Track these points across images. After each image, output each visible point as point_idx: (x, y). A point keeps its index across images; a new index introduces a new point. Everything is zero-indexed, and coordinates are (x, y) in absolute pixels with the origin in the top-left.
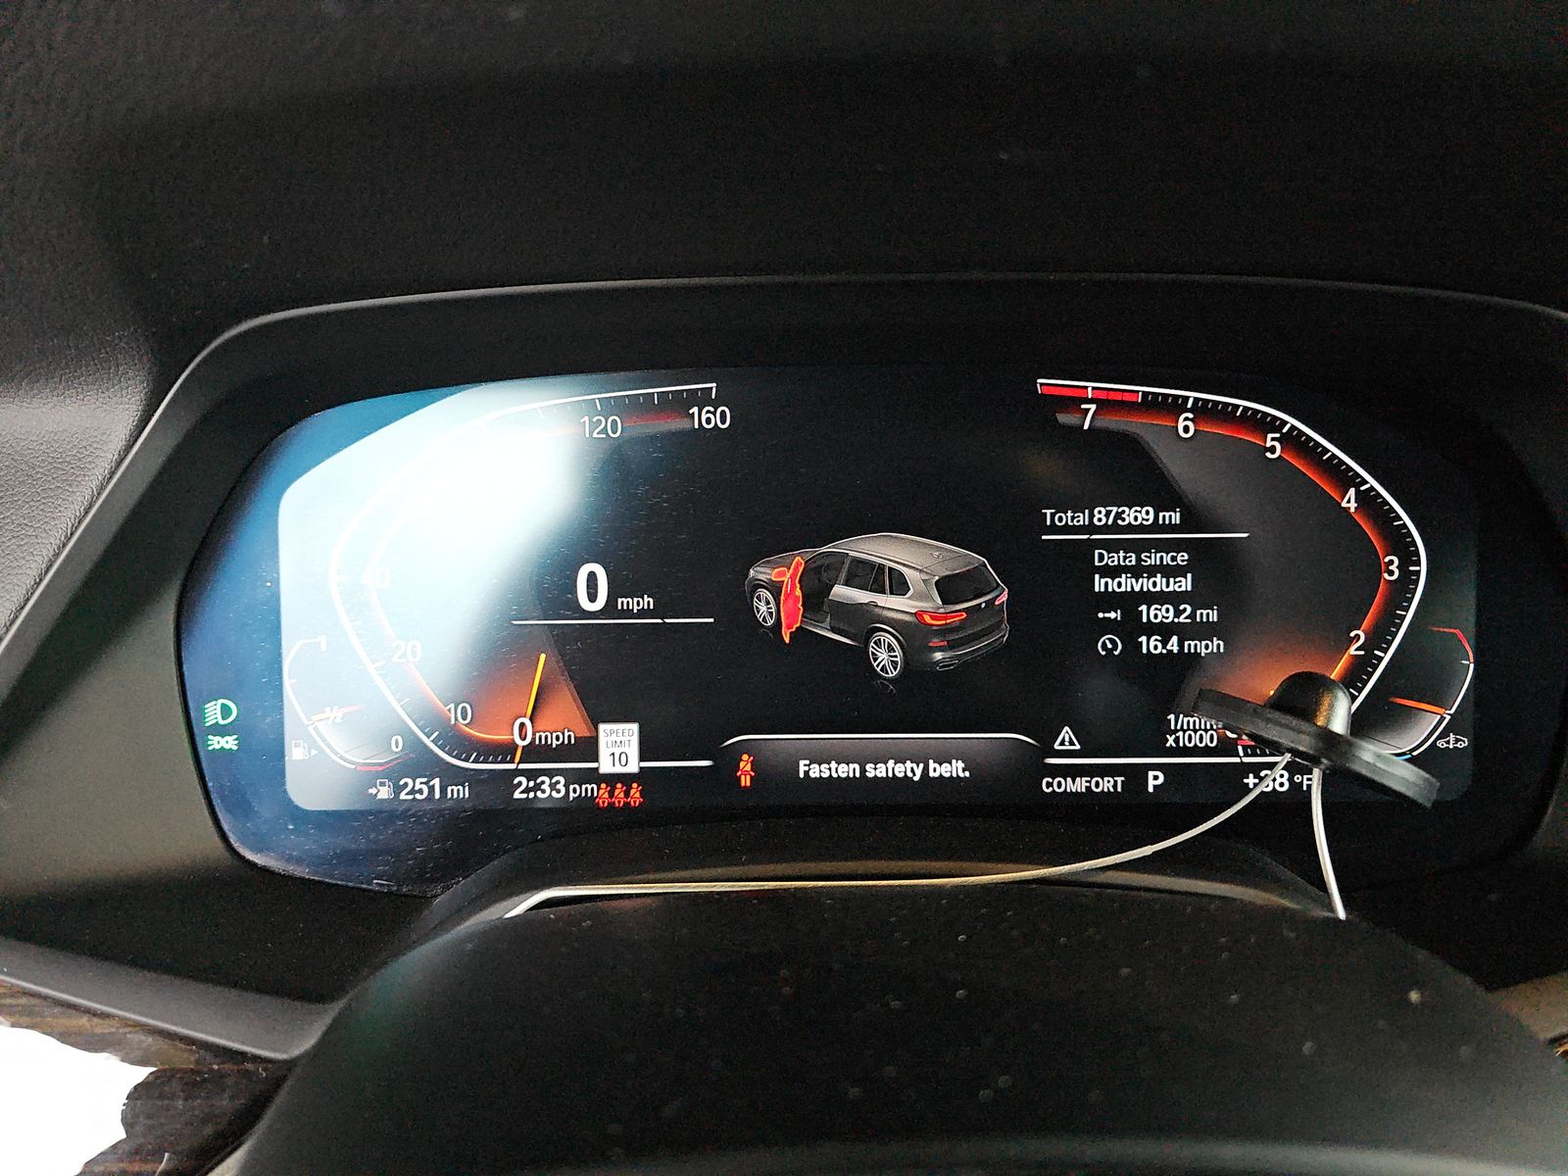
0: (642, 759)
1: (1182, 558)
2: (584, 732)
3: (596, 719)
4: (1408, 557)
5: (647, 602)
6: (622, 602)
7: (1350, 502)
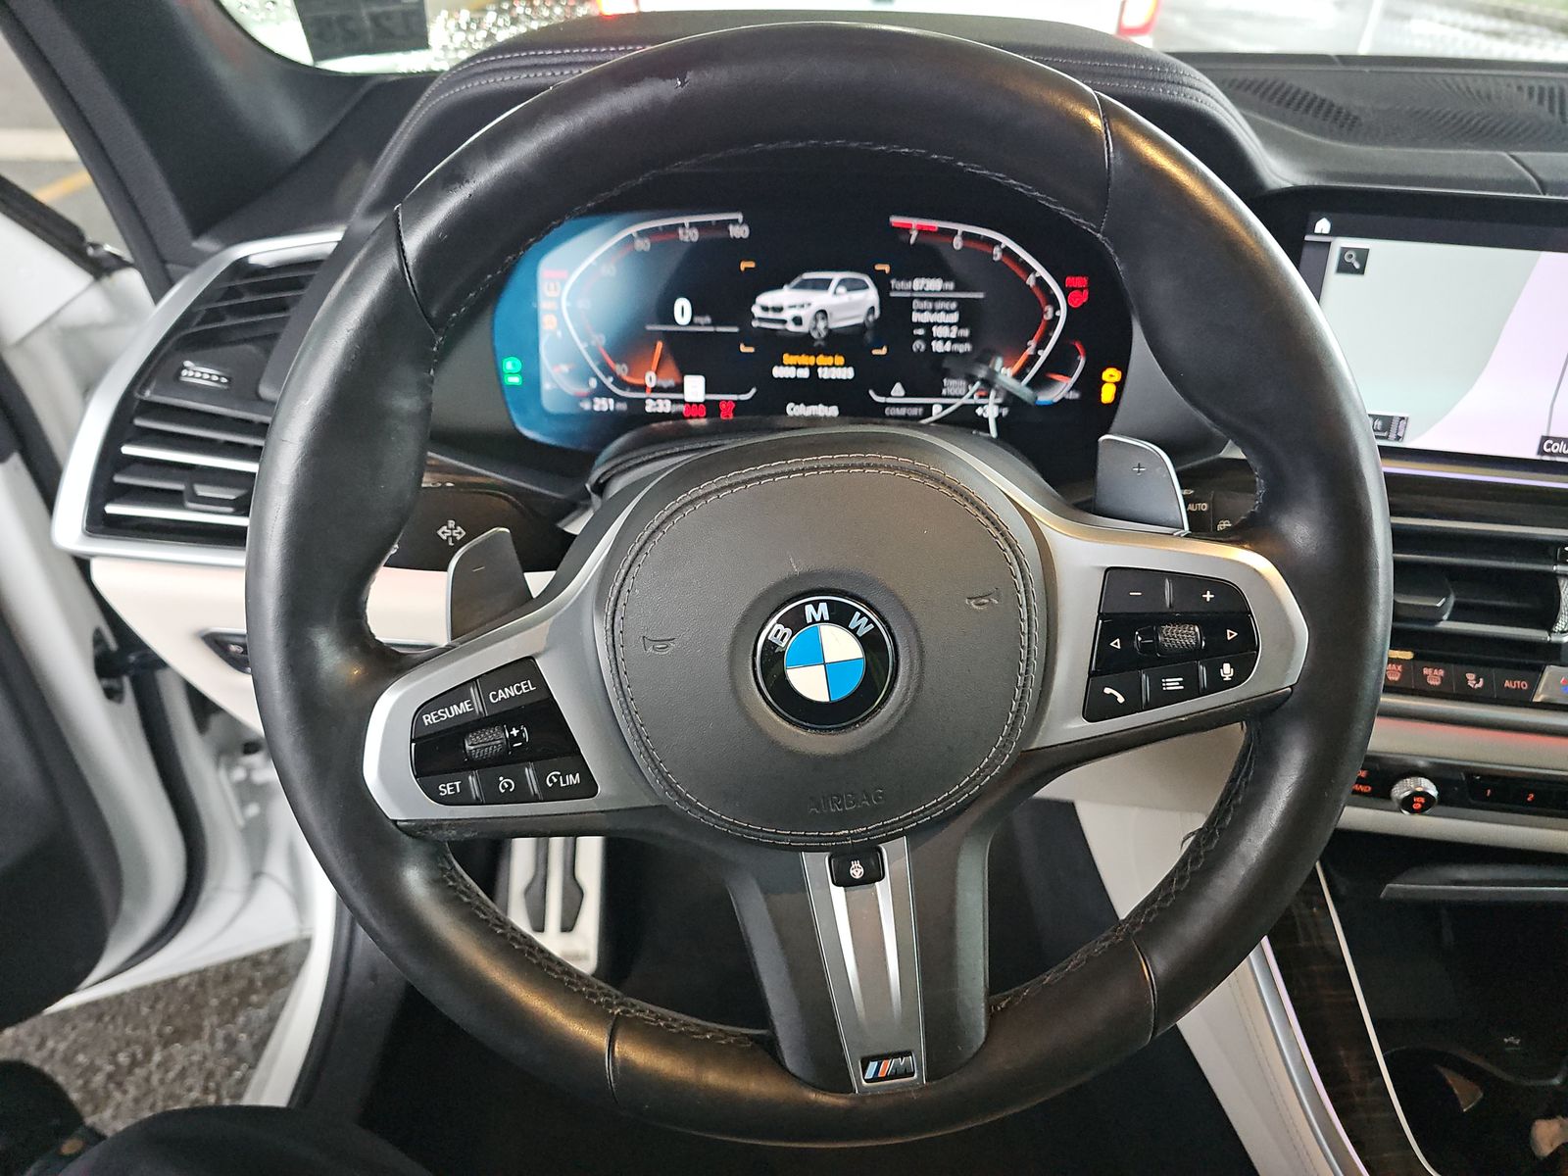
0: (707, 391)
1: (954, 305)
2: (679, 381)
3: (683, 374)
4: (1057, 307)
5: (708, 319)
6: (697, 319)
7: (1031, 281)
